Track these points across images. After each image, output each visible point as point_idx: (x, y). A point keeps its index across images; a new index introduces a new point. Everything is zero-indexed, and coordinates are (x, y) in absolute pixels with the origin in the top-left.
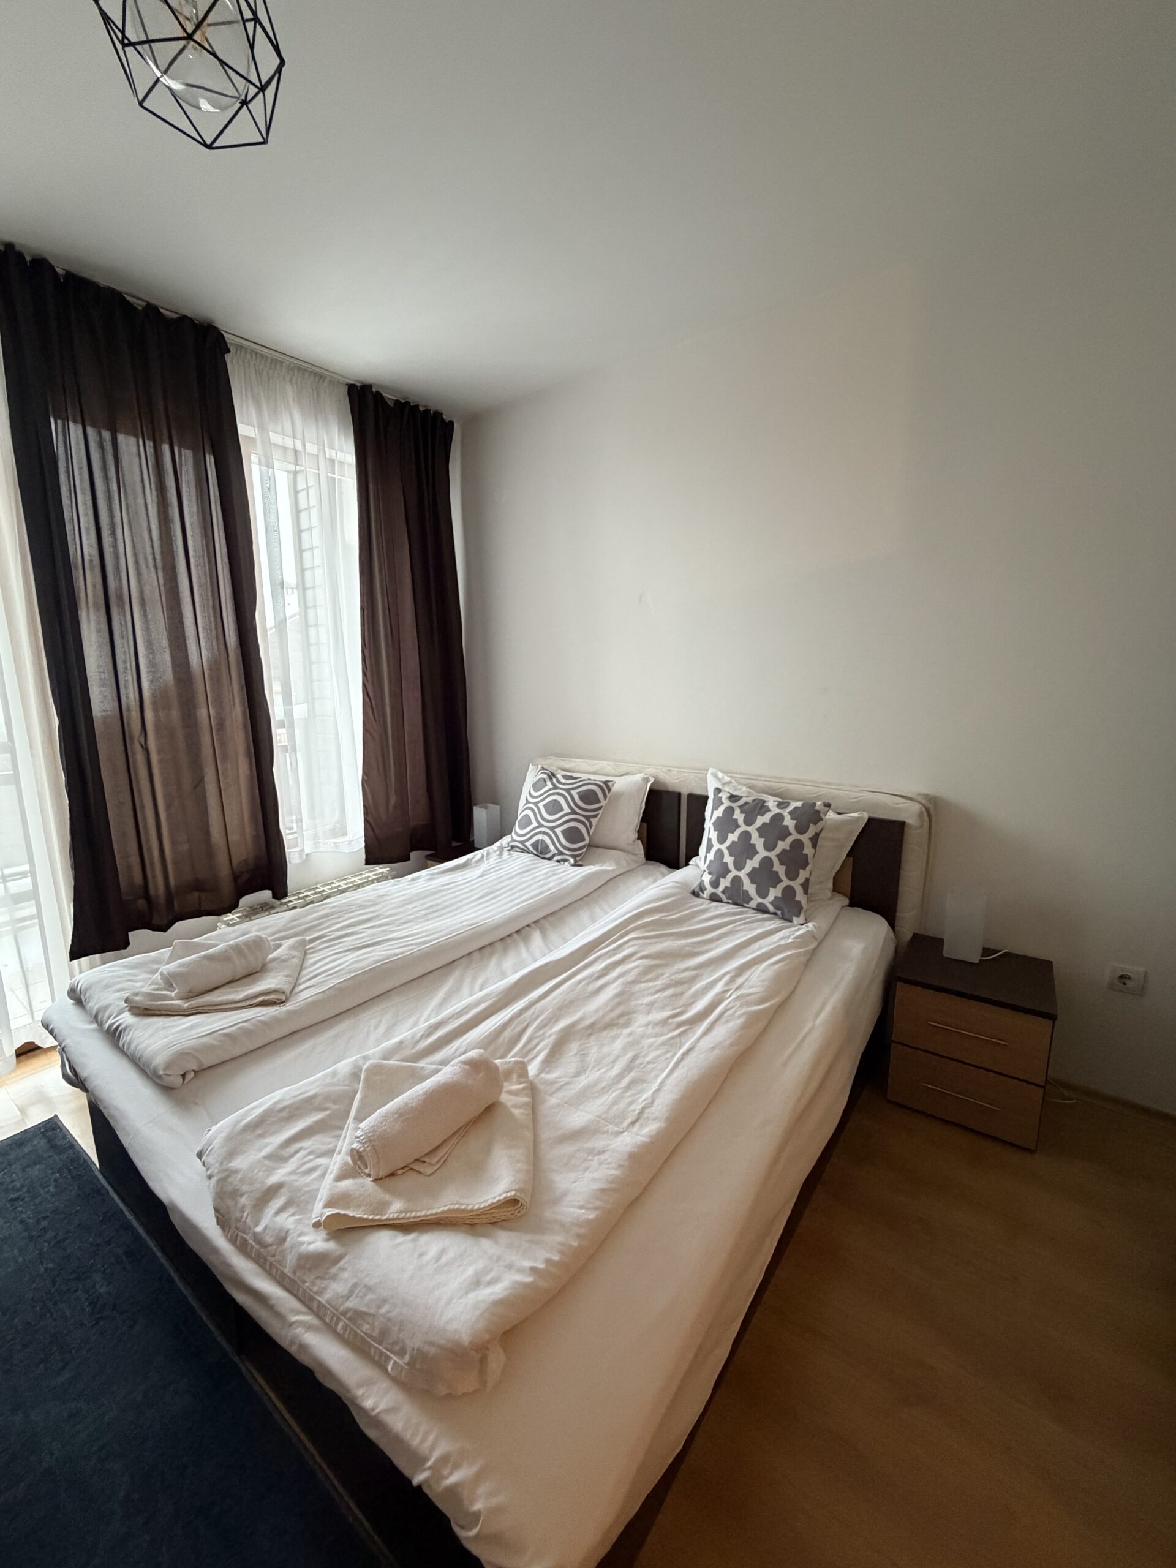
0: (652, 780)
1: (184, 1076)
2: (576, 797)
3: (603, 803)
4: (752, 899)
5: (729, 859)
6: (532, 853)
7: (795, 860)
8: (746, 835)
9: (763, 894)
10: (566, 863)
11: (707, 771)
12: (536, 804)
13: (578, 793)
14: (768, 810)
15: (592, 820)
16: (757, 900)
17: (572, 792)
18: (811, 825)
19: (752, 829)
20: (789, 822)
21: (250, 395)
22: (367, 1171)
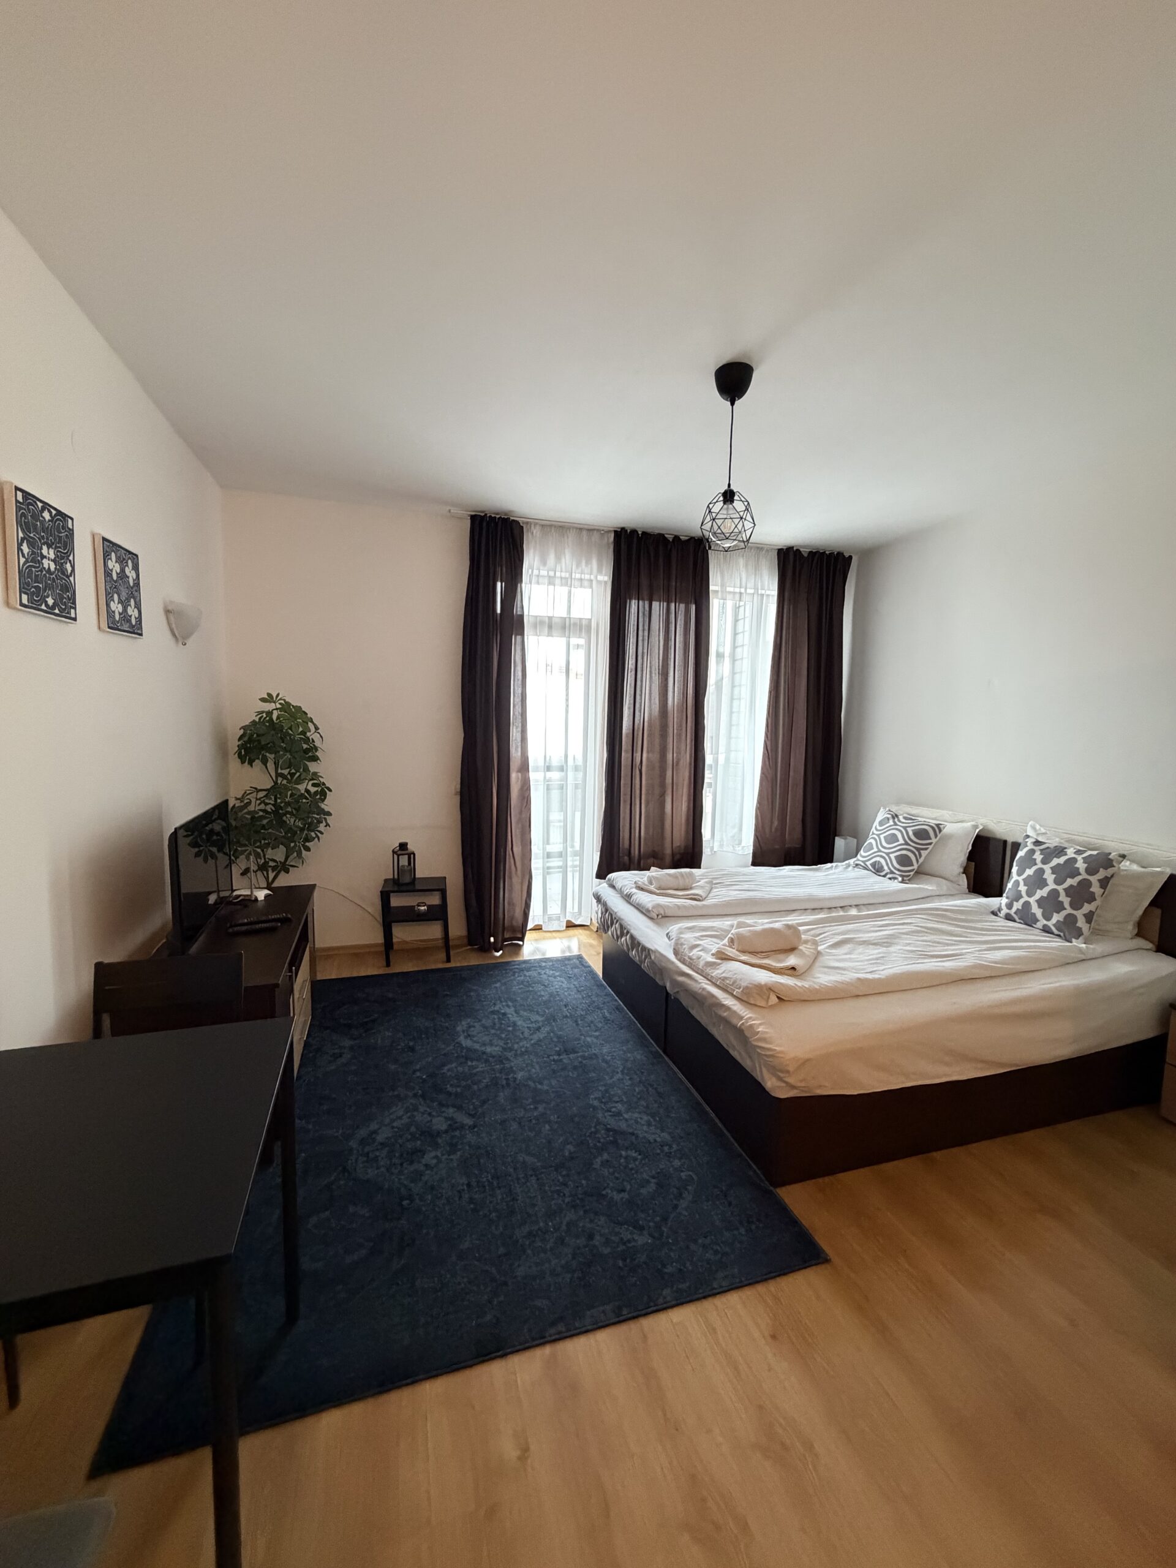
0: (981, 827)
1: (658, 916)
2: (911, 833)
3: (934, 840)
4: (1038, 921)
5: (1023, 888)
6: (871, 871)
7: (1081, 895)
8: (1041, 871)
9: (1048, 918)
10: (896, 881)
11: (1028, 823)
12: (878, 835)
13: (912, 830)
14: (1066, 854)
15: (922, 851)
16: (1043, 922)
17: (909, 829)
18: (1101, 869)
19: (1047, 868)
20: (1081, 865)
21: (719, 573)
22: (734, 947)
